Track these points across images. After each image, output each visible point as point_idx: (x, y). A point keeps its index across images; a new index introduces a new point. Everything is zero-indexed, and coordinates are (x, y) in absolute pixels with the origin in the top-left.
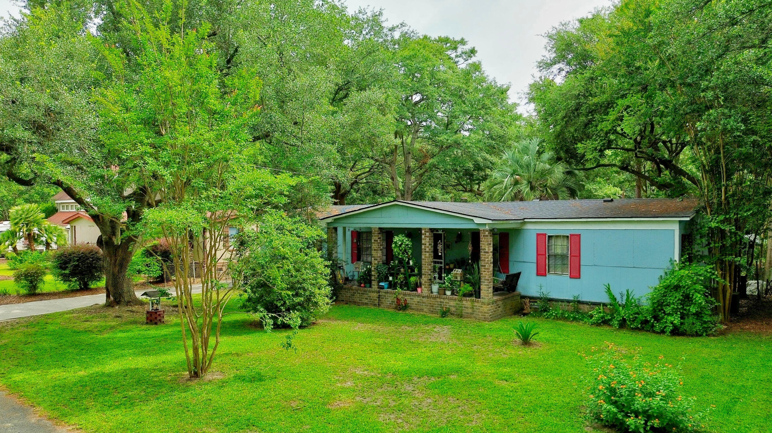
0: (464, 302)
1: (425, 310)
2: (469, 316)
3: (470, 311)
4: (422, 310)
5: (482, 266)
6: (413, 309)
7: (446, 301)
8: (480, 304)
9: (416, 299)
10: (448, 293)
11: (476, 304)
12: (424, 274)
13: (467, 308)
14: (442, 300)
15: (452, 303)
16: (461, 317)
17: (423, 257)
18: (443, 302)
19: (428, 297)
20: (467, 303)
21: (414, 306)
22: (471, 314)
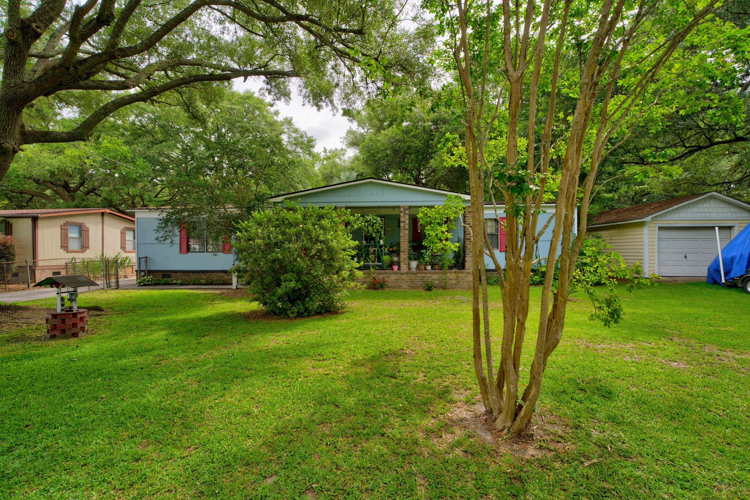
0: (448, 275)
1: (404, 286)
2: (453, 287)
3: (454, 282)
4: (400, 287)
5: (467, 239)
6: (389, 287)
7: (429, 275)
8: (465, 275)
9: (393, 277)
10: (429, 268)
11: (460, 275)
12: (402, 252)
13: (451, 279)
14: (424, 275)
15: (435, 277)
16: (445, 289)
17: (402, 234)
18: (425, 277)
19: (407, 273)
20: (452, 275)
21: (390, 284)
22: (455, 284)
